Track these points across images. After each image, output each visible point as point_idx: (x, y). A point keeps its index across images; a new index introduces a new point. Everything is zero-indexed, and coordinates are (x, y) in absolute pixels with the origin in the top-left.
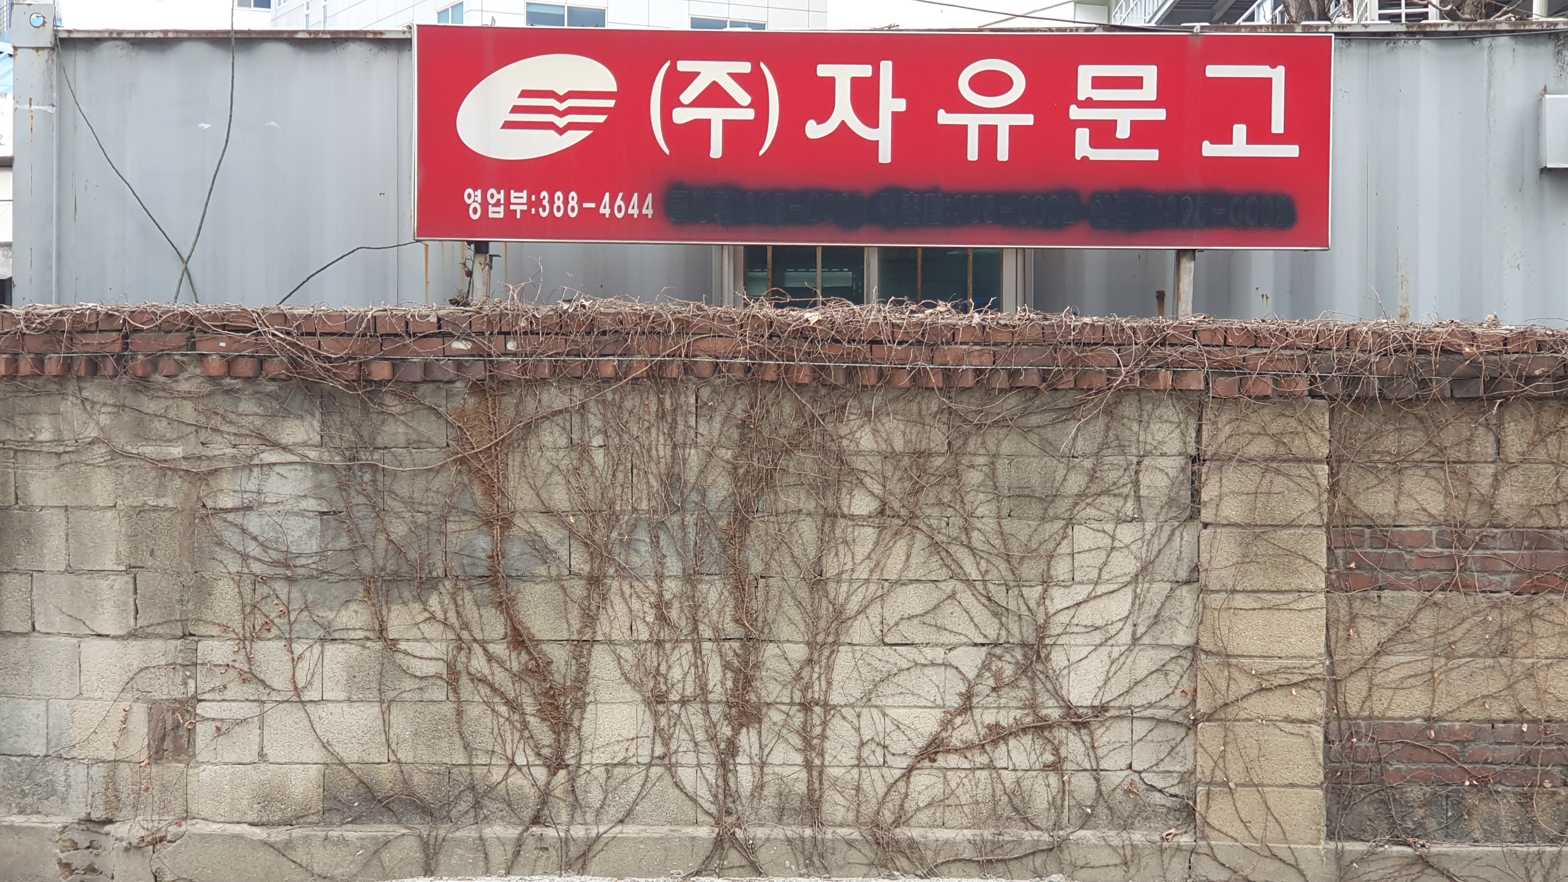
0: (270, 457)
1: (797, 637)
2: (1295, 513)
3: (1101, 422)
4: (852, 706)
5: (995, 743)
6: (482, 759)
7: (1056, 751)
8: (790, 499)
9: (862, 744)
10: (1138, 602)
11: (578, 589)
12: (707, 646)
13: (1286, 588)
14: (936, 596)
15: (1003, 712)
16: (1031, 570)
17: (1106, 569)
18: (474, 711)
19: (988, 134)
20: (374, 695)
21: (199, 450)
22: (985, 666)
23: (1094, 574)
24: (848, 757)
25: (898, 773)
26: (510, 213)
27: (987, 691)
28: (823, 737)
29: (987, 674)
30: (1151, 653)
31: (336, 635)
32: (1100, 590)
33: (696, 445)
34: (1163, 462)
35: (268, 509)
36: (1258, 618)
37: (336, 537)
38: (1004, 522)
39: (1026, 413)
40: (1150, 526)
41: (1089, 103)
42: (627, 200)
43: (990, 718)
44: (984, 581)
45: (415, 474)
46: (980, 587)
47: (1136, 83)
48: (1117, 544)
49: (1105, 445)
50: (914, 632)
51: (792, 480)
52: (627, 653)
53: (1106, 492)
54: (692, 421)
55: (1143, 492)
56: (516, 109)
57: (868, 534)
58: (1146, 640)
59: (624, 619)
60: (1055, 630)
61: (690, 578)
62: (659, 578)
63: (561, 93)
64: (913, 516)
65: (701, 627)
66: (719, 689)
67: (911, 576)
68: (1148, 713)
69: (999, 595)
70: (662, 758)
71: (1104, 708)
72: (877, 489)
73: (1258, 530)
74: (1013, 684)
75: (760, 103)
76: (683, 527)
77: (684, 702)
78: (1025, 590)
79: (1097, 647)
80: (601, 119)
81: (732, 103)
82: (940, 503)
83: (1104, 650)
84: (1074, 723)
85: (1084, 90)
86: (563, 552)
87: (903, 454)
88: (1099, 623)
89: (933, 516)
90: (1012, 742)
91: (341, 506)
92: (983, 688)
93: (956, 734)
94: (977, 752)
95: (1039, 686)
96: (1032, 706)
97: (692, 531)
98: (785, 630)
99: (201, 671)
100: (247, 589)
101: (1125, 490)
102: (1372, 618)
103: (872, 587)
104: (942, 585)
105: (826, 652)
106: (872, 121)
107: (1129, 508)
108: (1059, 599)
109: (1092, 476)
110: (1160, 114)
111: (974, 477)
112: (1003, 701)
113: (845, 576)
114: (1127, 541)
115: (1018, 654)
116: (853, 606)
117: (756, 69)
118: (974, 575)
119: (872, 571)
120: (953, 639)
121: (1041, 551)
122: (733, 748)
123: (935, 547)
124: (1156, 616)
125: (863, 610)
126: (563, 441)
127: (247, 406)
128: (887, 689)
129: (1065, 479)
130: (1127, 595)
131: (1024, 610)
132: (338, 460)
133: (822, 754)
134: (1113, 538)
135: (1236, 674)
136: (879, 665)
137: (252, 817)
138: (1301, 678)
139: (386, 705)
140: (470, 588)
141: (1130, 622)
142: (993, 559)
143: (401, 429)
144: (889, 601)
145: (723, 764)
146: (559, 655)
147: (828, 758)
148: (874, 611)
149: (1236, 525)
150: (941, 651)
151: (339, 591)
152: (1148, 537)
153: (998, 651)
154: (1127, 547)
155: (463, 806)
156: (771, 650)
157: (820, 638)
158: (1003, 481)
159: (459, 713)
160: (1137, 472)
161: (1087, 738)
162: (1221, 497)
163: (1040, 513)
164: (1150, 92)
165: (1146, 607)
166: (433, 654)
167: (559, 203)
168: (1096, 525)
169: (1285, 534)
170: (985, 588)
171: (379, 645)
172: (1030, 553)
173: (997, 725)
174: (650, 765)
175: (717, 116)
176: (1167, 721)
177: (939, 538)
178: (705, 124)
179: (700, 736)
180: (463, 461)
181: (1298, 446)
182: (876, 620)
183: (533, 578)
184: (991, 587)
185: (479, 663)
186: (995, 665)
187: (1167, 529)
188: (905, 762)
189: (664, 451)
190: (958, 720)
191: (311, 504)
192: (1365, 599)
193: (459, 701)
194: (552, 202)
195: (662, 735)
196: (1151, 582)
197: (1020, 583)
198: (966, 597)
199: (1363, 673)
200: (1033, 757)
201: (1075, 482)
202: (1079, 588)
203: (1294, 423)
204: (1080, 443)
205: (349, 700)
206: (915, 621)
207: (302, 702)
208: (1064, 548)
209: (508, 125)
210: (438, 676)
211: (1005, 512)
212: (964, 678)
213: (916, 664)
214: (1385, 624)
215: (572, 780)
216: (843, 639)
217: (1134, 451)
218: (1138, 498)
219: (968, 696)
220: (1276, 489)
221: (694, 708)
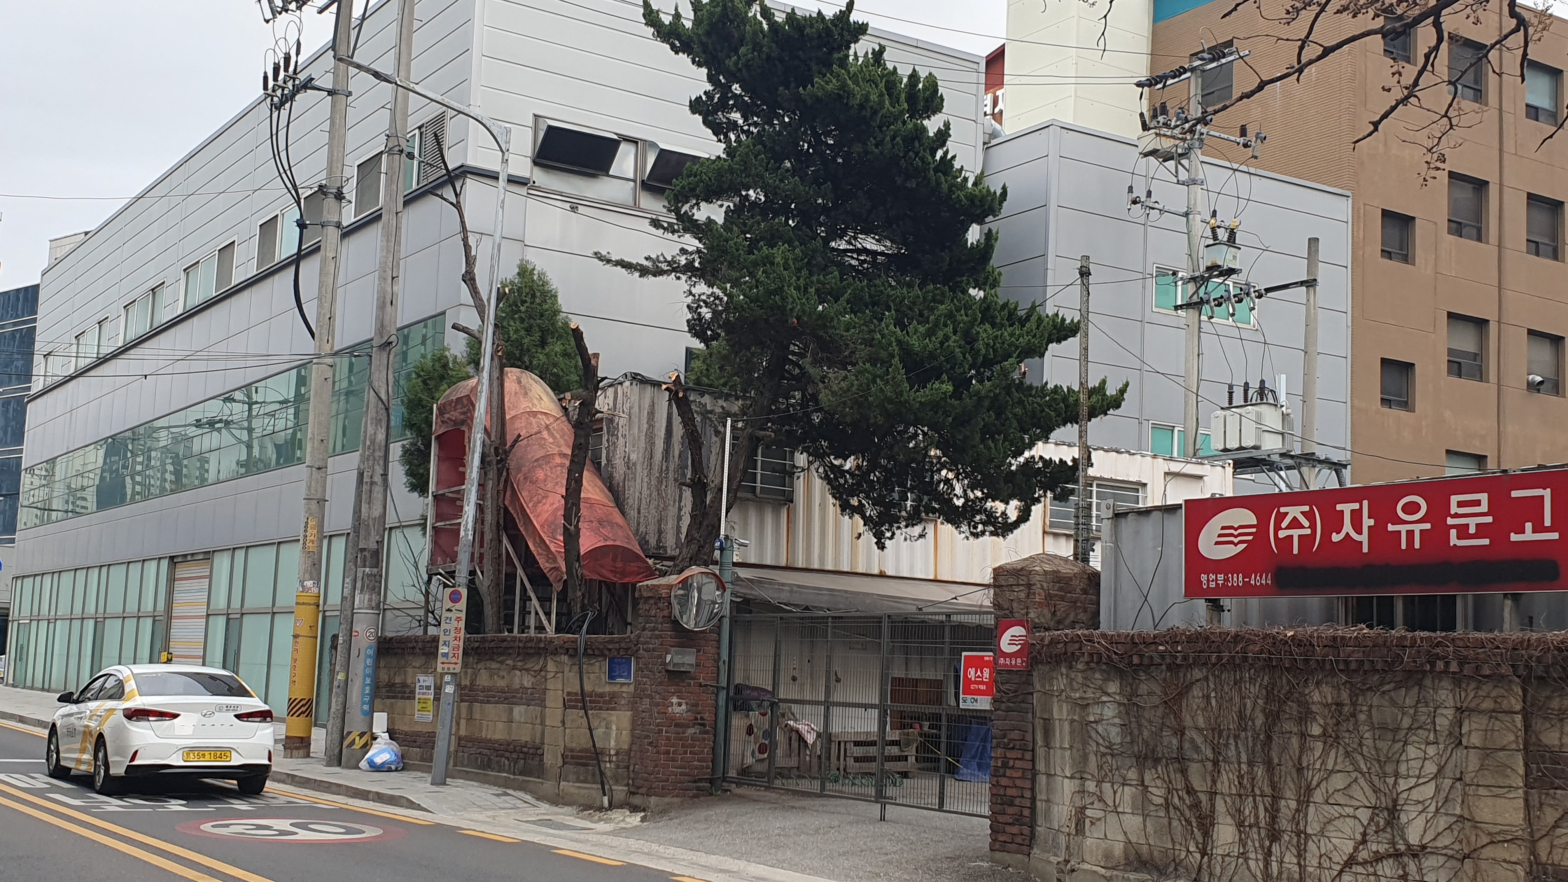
0: (1104, 699)
1: (1293, 797)
2: (1505, 742)
3: (1416, 689)
4: (1315, 835)
5: (1377, 861)
6: (1177, 847)
7: (1404, 868)
8: (1287, 726)
9: (1321, 856)
10: (1438, 789)
11: (1209, 765)
12: (1258, 798)
13: (1503, 785)
14: (1349, 780)
15: (1380, 845)
16: (1389, 769)
17: (1423, 770)
18: (1175, 823)
19: (1410, 534)
20: (1140, 812)
21: (1083, 695)
22: (1371, 819)
23: (1417, 773)
24: (1315, 862)
25: (1336, 873)
26: (1217, 584)
27: (1373, 833)
28: (1305, 851)
29: (1372, 824)
30: (1445, 817)
31: (1128, 782)
32: (1421, 781)
33: (1249, 698)
34: (1445, 711)
35: (1104, 722)
36: (1489, 801)
37: (1126, 737)
38: (1377, 742)
39: (1382, 684)
40: (1441, 746)
41: (1457, 516)
42: (1261, 577)
43: (1374, 848)
44: (1370, 773)
45: (1151, 707)
46: (1367, 775)
47: (1478, 503)
48: (1427, 756)
49: (1418, 702)
50: (1340, 798)
51: (1287, 716)
52: (1228, 799)
53: (1420, 728)
54: (1248, 686)
55: (1438, 728)
56: (1220, 536)
57: (1319, 745)
58: (1442, 810)
59: (1227, 784)
60: (1401, 802)
61: (1251, 763)
62: (1239, 763)
63: (1236, 526)
64: (1338, 737)
65: (1256, 789)
66: (1263, 821)
67: (1337, 768)
68: (1444, 852)
69: (1376, 780)
70: (1242, 854)
71: (1423, 847)
72: (1322, 722)
73: (1488, 752)
74: (1384, 830)
75: (1313, 526)
76: (1247, 738)
77: (1250, 826)
78: (1387, 780)
79: (1421, 812)
80: (1251, 538)
81: (1302, 527)
82: (1348, 731)
83: (1424, 815)
84: (1412, 855)
85: (1454, 509)
86: (1203, 749)
87: (1331, 704)
88: (1421, 799)
89: (1346, 738)
90: (1385, 862)
91: (1127, 722)
92: (1371, 830)
93: (1360, 854)
94: (1369, 865)
95: (1395, 833)
96: (1393, 843)
97: (1250, 739)
98: (1288, 794)
99: (1086, 795)
100: (1099, 758)
101: (1428, 727)
102: (1551, 806)
103: (1322, 773)
104: (1351, 774)
105: (1305, 806)
106: (1360, 532)
107: (1432, 737)
108: (1403, 785)
109: (1414, 719)
110: (1489, 519)
111: (1362, 717)
112: (1380, 839)
113: (1311, 767)
114: (1432, 755)
115: (1386, 814)
116: (1314, 783)
117: (1311, 509)
118: (1365, 770)
119: (1321, 765)
120: (1358, 804)
121: (1394, 759)
122: (1269, 853)
123: (1347, 754)
124: (1446, 797)
125: (1318, 785)
126: (1200, 695)
127: (1098, 675)
128: (1330, 828)
129: (1402, 719)
130: (1433, 784)
131: (1387, 791)
132: (1126, 701)
133: (1305, 859)
134: (1425, 753)
135: (1480, 833)
136: (1326, 814)
137: (1102, 864)
138: (1510, 837)
139: (1145, 816)
140: (1172, 763)
141: (1434, 800)
142: (1373, 762)
143: (1145, 687)
144: (1330, 780)
145: (1265, 860)
146: (1203, 798)
147: (1307, 862)
148: (1323, 785)
149: (1477, 748)
150: (1352, 809)
151: (1128, 762)
152: (1441, 753)
153: (1377, 811)
154: (1432, 758)
155: (1171, 869)
156: (1283, 802)
157: (1302, 798)
158: (1375, 720)
159: (1170, 824)
160: (1434, 717)
161: (1417, 863)
162: (1470, 732)
163: (1391, 737)
164: (1484, 508)
165: (1442, 792)
166: (1160, 794)
167: (1235, 579)
168: (1417, 745)
169: (1501, 754)
170: (1370, 777)
171: (1140, 788)
172: (1388, 759)
173: (1378, 851)
174: (1238, 857)
175: (1296, 533)
176: (1452, 857)
177: (1349, 749)
178: (1291, 537)
179: (1257, 845)
180: (1165, 702)
181: (1505, 705)
182: (1324, 791)
183: (1193, 760)
184: (1372, 776)
185: (1176, 800)
186: (1376, 819)
187: (1450, 749)
188: (1339, 868)
189: (1237, 700)
190: (1361, 847)
191: (1117, 720)
192: (1547, 794)
193: (1169, 818)
194: (1233, 579)
195: (1243, 843)
196: (1444, 778)
197: (1385, 775)
198: (1362, 781)
199: (1546, 838)
200: (1394, 871)
201: (1406, 723)
202: (1411, 779)
203: (1502, 691)
204: (1407, 701)
205: (1133, 813)
206: (1340, 793)
207: (1118, 813)
208: (1403, 758)
209: (1217, 543)
210: (1161, 805)
211: (1377, 737)
212: (1363, 825)
213: (1341, 816)
214: (1557, 810)
215: (1210, 861)
216: (1312, 800)
217: (1432, 705)
218: (1435, 730)
219: (1364, 834)
220: (1496, 728)
221: (1255, 830)
